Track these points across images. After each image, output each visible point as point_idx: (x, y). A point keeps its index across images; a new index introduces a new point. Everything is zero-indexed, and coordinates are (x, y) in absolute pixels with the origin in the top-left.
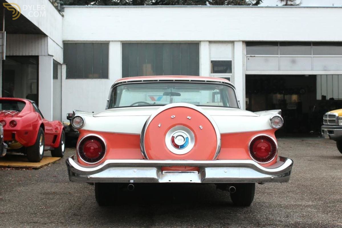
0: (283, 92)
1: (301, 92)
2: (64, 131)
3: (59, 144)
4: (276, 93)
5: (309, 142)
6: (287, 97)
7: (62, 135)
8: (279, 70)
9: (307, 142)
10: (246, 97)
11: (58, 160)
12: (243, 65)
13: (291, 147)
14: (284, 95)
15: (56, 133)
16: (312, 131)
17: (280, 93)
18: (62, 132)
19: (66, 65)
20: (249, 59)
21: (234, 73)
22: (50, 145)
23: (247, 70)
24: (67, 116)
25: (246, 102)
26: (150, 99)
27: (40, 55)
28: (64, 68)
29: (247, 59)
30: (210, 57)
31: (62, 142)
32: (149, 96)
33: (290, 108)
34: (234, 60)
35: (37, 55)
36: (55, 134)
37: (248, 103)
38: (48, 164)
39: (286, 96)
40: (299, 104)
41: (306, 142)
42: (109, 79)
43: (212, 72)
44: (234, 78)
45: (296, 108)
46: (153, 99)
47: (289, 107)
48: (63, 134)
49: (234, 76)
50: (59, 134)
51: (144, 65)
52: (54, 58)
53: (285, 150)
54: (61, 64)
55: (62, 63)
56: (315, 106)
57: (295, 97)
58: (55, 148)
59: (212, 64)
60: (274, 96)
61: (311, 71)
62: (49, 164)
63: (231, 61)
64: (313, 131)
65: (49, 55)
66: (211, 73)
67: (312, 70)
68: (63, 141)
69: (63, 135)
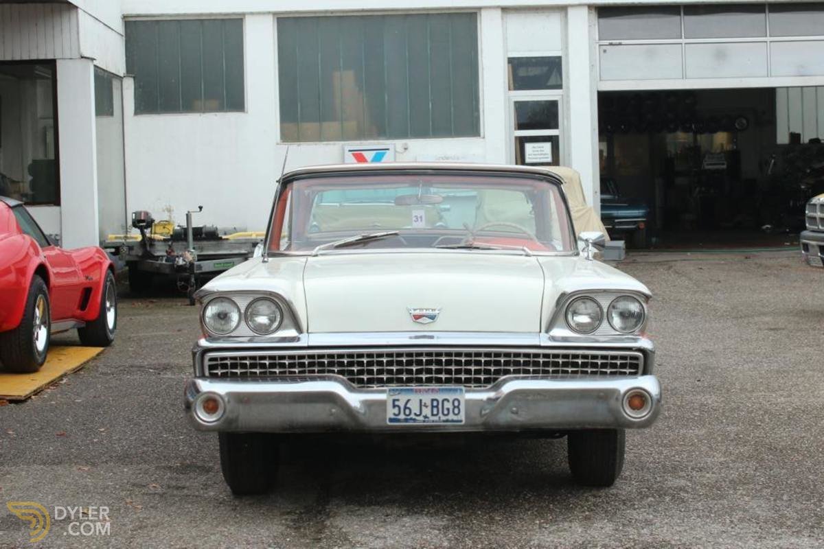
0: (693, 126)
1: (737, 126)
2: (111, 275)
3: (98, 310)
4: (675, 130)
5: (764, 262)
6: (702, 139)
7: (105, 286)
8: (684, 77)
9: (757, 261)
10: (601, 140)
11: (94, 359)
12: (592, 66)
13: (719, 282)
14: (696, 133)
15: (88, 281)
16: (769, 226)
17: (686, 130)
18: (107, 276)
19: (134, 78)
20: (605, 51)
21: (568, 88)
22: (73, 317)
23: (600, 80)
24: (134, 218)
25: (601, 152)
26: (354, 160)
27: (60, 57)
28: (129, 86)
29: (602, 52)
30: (506, 51)
31: (108, 304)
32: (350, 151)
33: (710, 167)
34: (567, 55)
35: (50, 57)
36: (86, 286)
37: (605, 154)
38: (59, 377)
39: (699, 137)
40: (733, 157)
41: (756, 264)
42: (247, 112)
43: (512, 86)
44: (568, 102)
45: (725, 167)
46: (360, 158)
47: (708, 165)
48: (111, 280)
49: (568, 96)
50: (98, 284)
51: (337, 74)
52: (95, 63)
53: (705, 292)
54: (121, 77)
55: (122, 75)
56: (773, 161)
57: (721, 138)
58: (87, 322)
59: (510, 65)
60: (669, 137)
61: (767, 78)
62: (61, 378)
63: (560, 58)
64: (768, 224)
65: (82, 57)
66: (509, 89)
67: (769, 75)
68: (110, 300)
69: (108, 283)
